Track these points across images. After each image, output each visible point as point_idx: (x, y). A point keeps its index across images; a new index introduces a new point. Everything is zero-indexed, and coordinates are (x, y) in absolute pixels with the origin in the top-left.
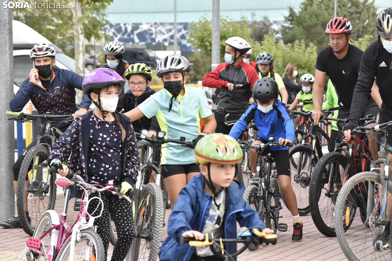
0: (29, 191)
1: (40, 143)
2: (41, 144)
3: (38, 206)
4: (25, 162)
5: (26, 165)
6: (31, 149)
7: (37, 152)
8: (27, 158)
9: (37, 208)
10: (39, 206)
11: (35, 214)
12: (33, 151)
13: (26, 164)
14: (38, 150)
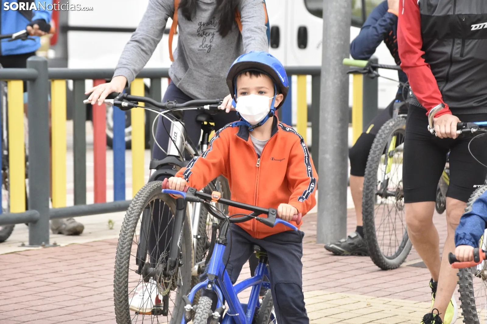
0: (377, 194)
1: (399, 114)
2: (401, 115)
3: (393, 220)
4: (377, 142)
5: (379, 146)
6: (388, 122)
7: (397, 128)
8: (381, 136)
9: (391, 225)
10: (395, 222)
11: (388, 237)
12: (391, 124)
13: (380, 144)
14: (399, 125)
